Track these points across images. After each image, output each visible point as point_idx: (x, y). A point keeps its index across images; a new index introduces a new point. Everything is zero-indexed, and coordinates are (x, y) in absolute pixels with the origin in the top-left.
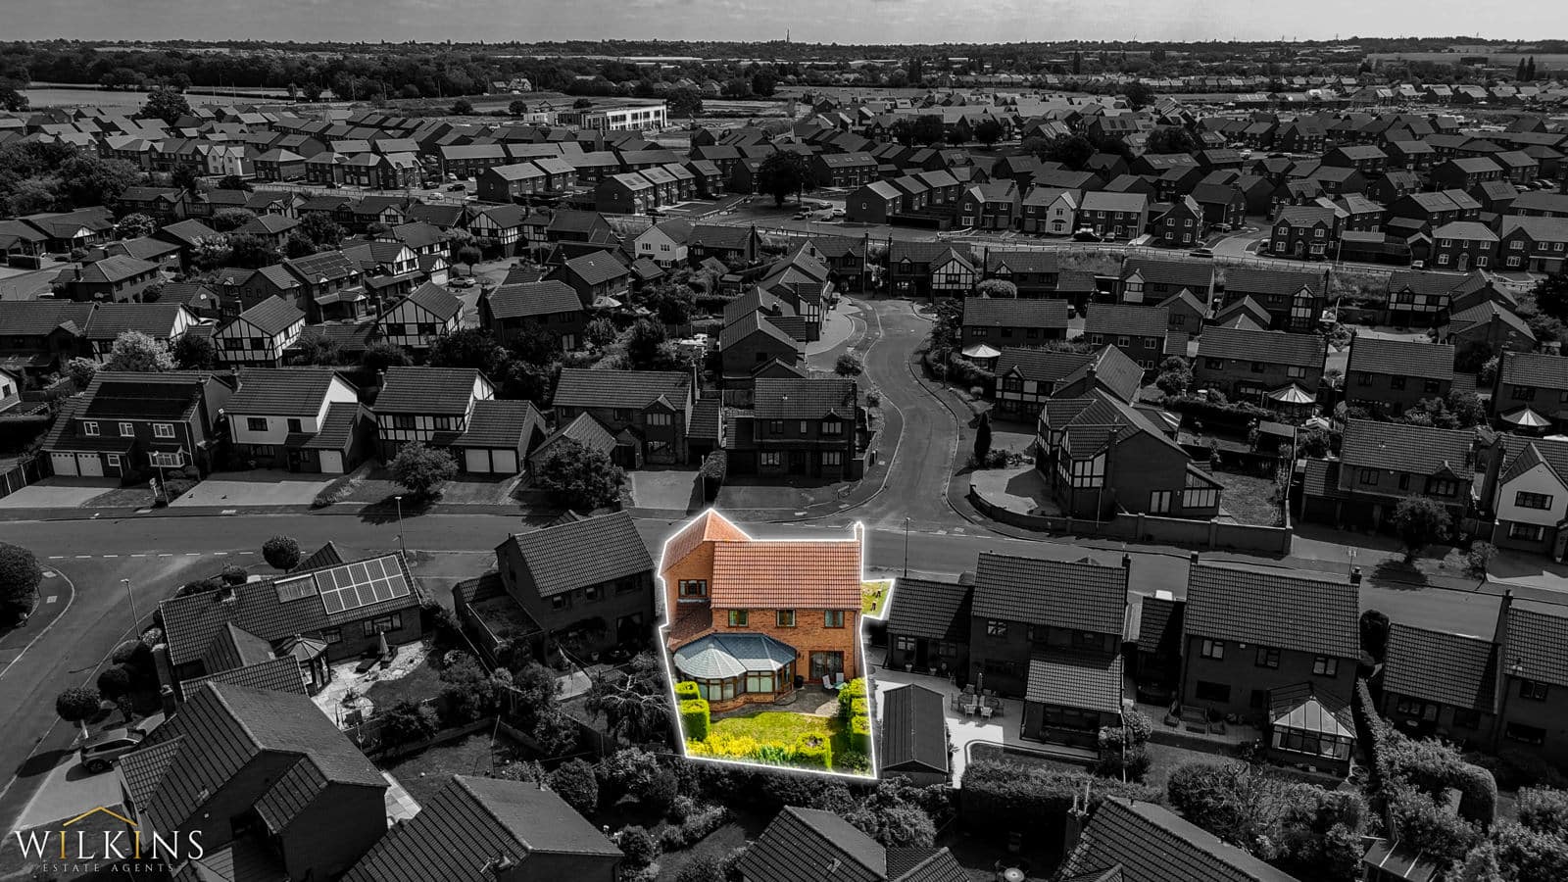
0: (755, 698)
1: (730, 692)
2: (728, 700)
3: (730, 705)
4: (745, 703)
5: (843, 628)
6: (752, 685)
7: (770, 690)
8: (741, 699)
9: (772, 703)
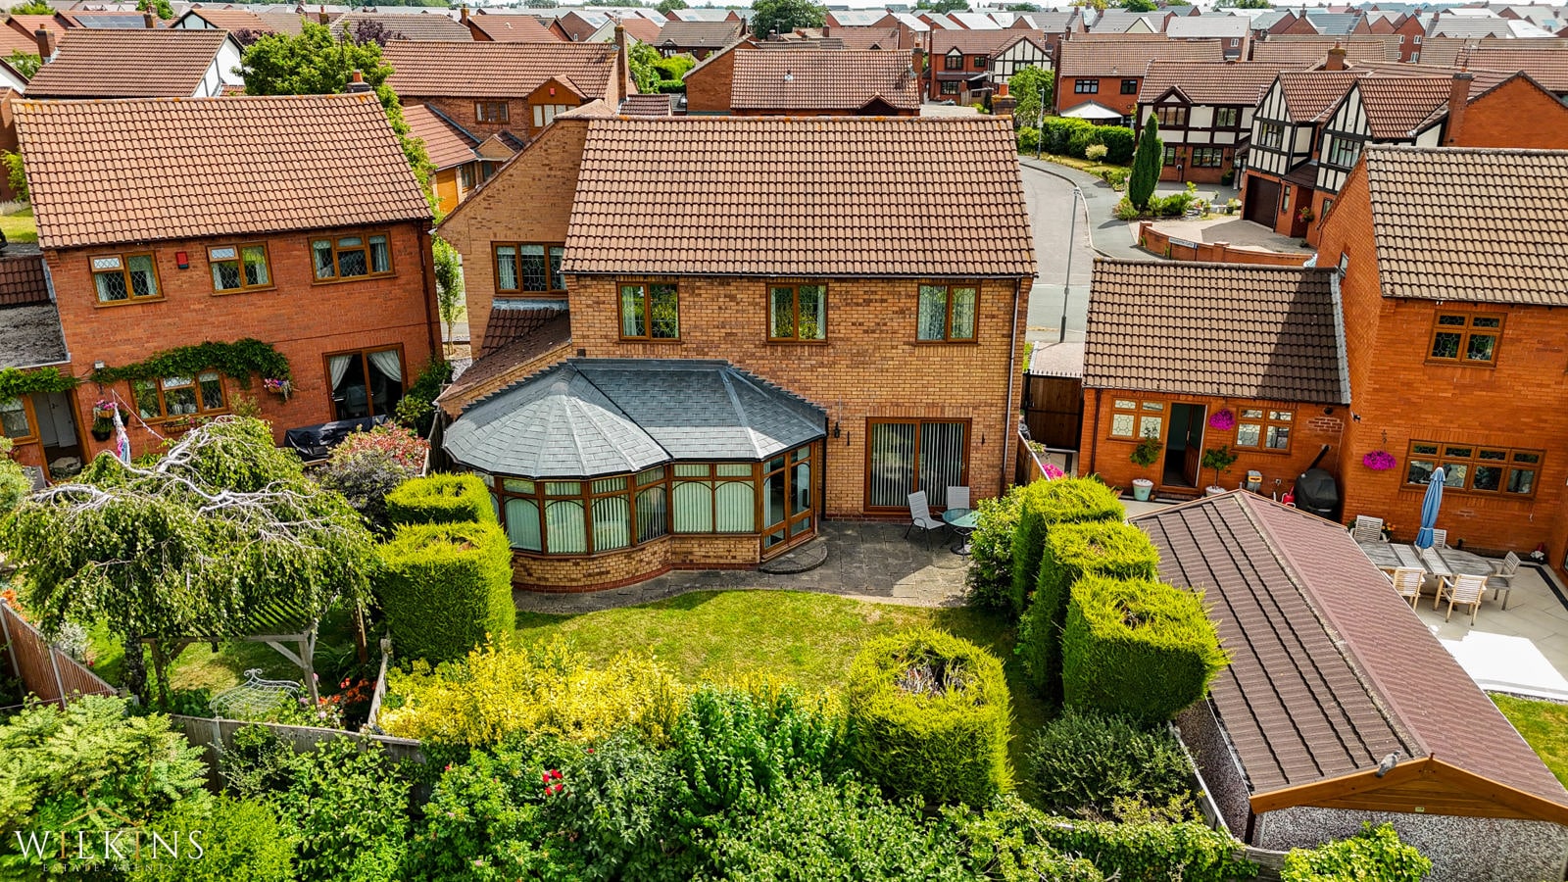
0: (699, 551)
1: (614, 530)
2: (609, 553)
3: (617, 567)
4: (667, 566)
5: (974, 342)
6: (691, 508)
7: (747, 524)
8: (654, 553)
9: (751, 565)
